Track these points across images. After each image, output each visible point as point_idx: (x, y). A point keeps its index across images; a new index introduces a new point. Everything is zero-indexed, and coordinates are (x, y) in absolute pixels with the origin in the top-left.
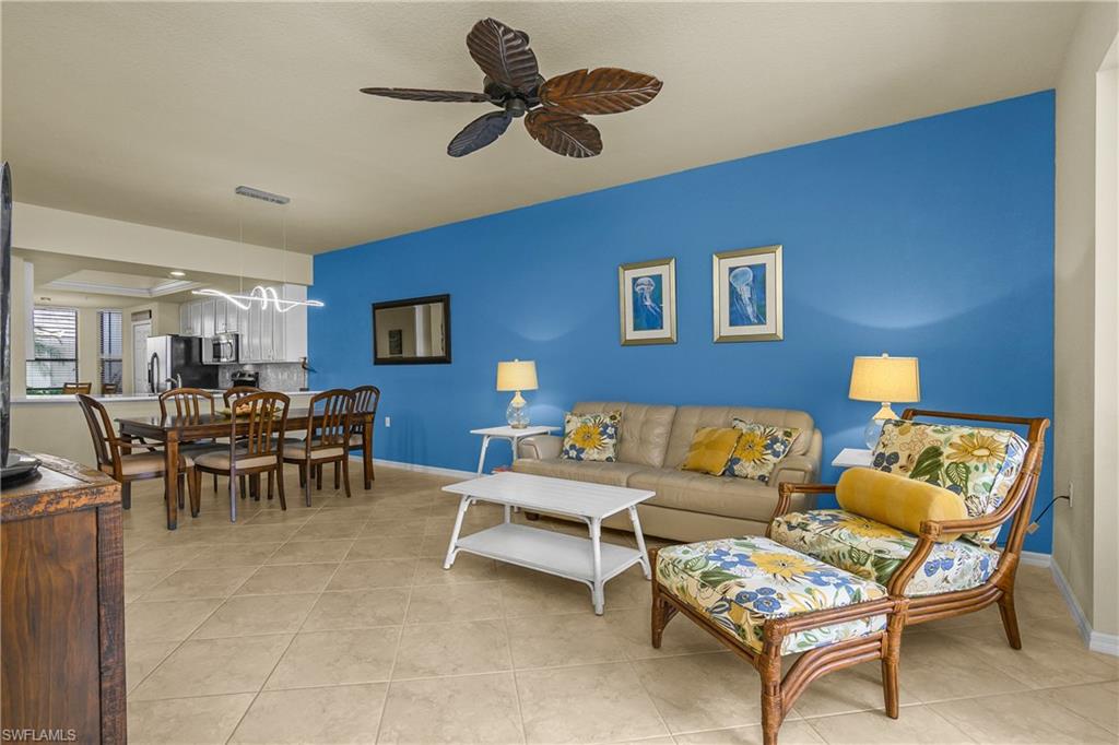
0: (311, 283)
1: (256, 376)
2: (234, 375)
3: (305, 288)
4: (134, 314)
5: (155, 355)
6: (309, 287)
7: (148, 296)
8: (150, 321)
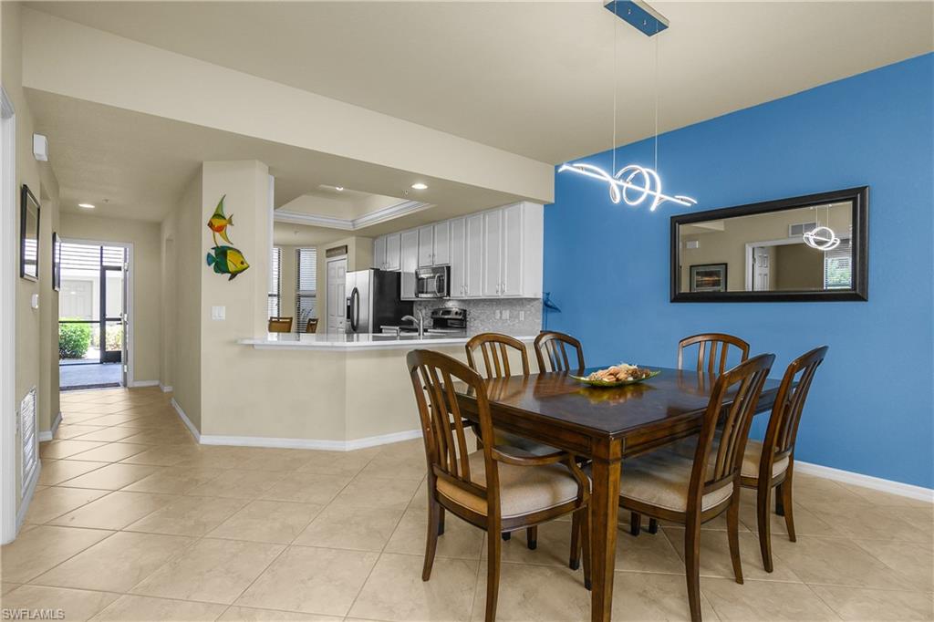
0: (552, 200)
1: (464, 313)
2: (434, 313)
3: (541, 208)
4: (327, 251)
5: (356, 291)
6: (547, 207)
7: (351, 228)
8: (345, 256)
